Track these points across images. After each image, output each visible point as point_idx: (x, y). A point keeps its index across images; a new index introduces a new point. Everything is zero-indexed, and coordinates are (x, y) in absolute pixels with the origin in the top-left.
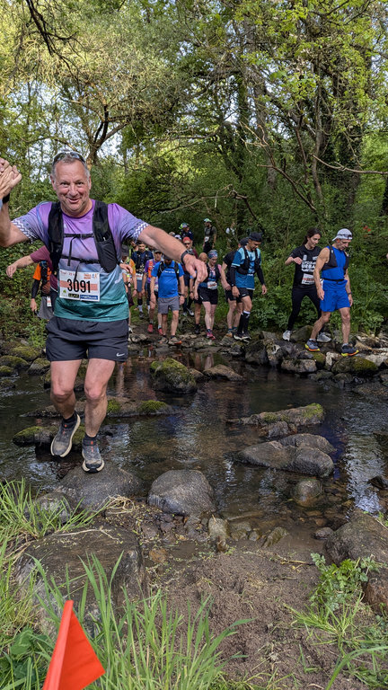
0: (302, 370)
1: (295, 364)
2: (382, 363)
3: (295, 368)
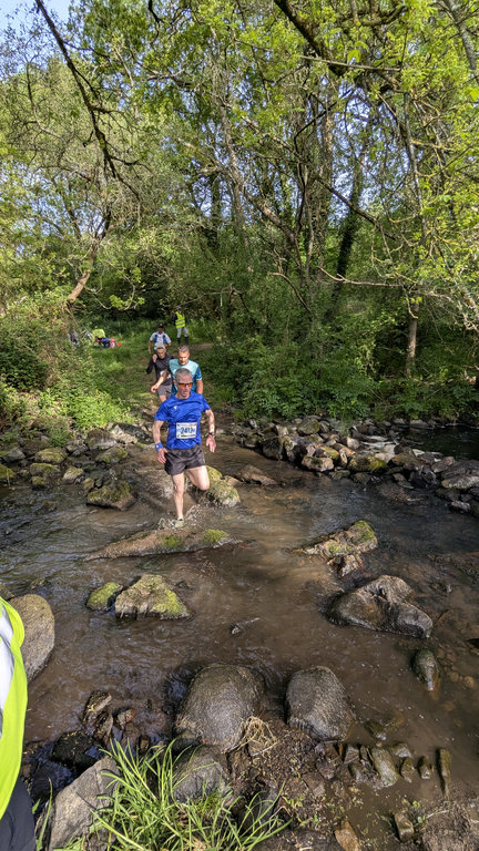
0: (323, 469)
1: (315, 463)
2: (391, 461)
3: (317, 466)
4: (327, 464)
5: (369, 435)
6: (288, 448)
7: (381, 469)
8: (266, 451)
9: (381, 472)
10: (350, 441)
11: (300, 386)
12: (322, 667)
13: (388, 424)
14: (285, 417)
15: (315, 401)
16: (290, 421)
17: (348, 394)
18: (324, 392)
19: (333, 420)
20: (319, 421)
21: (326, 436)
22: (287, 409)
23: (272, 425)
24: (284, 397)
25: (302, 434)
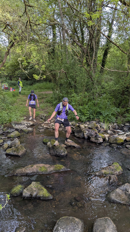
0: (99, 142)
1: (96, 140)
2: (125, 140)
3: (96, 141)
4: (101, 140)
5: (116, 129)
6: (84, 134)
7: (122, 142)
8: (76, 134)
9: (122, 144)
10: (109, 131)
11: (89, 109)
12: (107, 217)
13: (123, 125)
14: (82, 122)
15: (95, 116)
16: (85, 123)
17: (107, 113)
18: (98, 112)
19: (102, 123)
20: (96, 123)
21: (99, 129)
22: (84, 118)
23: (78, 124)
24: (83, 114)
25: (89, 128)
